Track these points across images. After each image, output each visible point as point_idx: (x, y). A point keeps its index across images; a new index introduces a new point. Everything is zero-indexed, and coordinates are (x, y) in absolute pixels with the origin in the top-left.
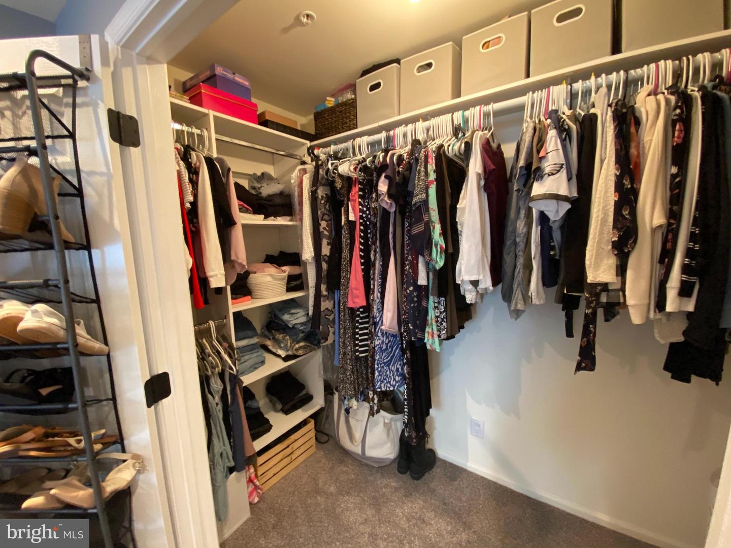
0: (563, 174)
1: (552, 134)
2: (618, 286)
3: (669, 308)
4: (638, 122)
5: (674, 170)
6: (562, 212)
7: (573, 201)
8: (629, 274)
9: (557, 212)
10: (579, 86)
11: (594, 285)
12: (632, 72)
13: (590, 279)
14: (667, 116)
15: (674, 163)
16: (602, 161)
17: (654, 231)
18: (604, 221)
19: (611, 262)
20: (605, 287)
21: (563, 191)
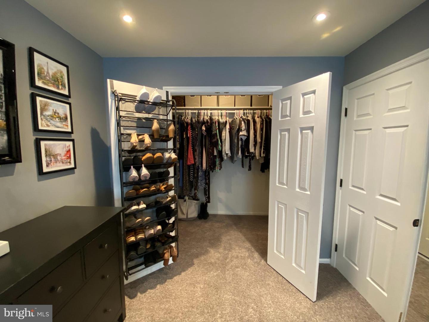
0: (245, 131)
1: (243, 122)
2: (254, 153)
3: (262, 156)
4: (256, 123)
5: (261, 132)
6: (245, 138)
7: (247, 136)
8: (256, 150)
9: (244, 138)
10: (245, 111)
11: (251, 152)
12: (254, 111)
13: (251, 151)
14: (260, 122)
15: (261, 131)
16: (251, 129)
17: (259, 142)
18: (252, 140)
19: (253, 148)
20: (252, 153)
21: (246, 134)
